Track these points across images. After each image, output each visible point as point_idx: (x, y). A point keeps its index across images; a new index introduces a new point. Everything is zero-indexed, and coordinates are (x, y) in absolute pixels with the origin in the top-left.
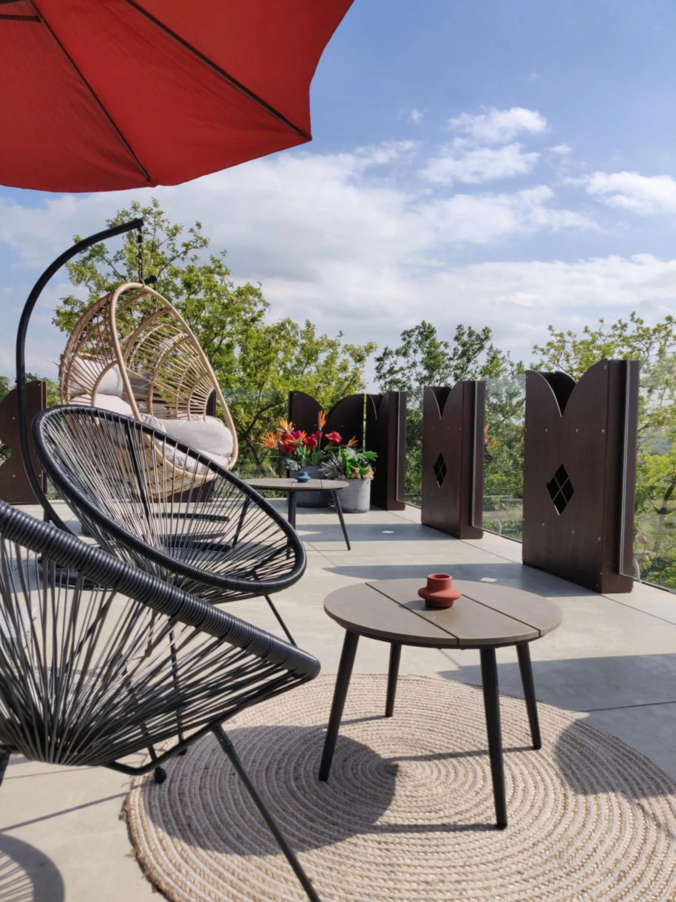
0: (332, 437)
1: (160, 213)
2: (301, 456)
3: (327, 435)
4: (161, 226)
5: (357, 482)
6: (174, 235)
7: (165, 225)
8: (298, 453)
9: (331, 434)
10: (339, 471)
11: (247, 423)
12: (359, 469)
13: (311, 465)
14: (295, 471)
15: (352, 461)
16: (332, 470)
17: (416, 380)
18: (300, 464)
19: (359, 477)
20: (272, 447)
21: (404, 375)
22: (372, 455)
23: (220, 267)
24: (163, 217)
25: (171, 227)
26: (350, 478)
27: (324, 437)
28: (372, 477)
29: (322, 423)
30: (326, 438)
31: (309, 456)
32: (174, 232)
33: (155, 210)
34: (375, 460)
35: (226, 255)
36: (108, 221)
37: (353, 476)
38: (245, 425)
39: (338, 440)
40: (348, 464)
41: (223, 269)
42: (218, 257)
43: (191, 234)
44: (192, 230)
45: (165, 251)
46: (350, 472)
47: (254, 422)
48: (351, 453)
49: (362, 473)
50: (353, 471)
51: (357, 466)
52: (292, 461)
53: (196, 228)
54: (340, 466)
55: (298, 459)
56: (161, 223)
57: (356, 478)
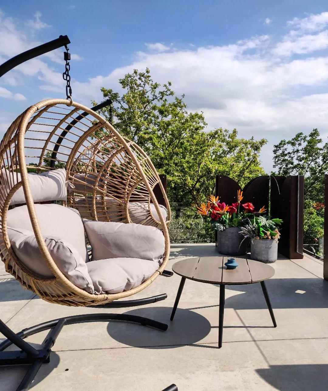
0: (247, 206)
1: (149, 77)
2: (225, 221)
3: (243, 205)
4: (148, 83)
5: (268, 241)
6: (155, 88)
7: (151, 82)
8: (223, 218)
9: (246, 204)
10: (254, 233)
11: (192, 185)
12: (269, 232)
13: (233, 227)
14: (221, 231)
15: (264, 227)
16: (249, 231)
17: (297, 159)
18: (225, 226)
19: (270, 238)
20: (205, 214)
21: (290, 157)
22: (279, 220)
23: (180, 103)
24: (150, 78)
25: (154, 84)
26: (263, 239)
27: (241, 206)
28: (279, 237)
29: (240, 198)
30: (243, 207)
31: (231, 220)
32: (155, 87)
33: (146, 74)
34: (280, 224)
35: (185, 97)
36: (120, 80)
37: (266, 237)
38: (191, 186)
39: (251, 209)
40: (261, 229)
41: (182, 104)
42: (180, 98)
43: (165, 88)
44: (165, 86)
45: (149, 95)
46: (263, 235)
47: (196, 184)
48: (263, 221)
49: (272, 235)
50: (265, 234)
51: (268, 230)
52: (218, 224)
53: (168, 85)
54: (255, 230)
55: (223, 223)
56: (149, 82)
57: (268, 238)
